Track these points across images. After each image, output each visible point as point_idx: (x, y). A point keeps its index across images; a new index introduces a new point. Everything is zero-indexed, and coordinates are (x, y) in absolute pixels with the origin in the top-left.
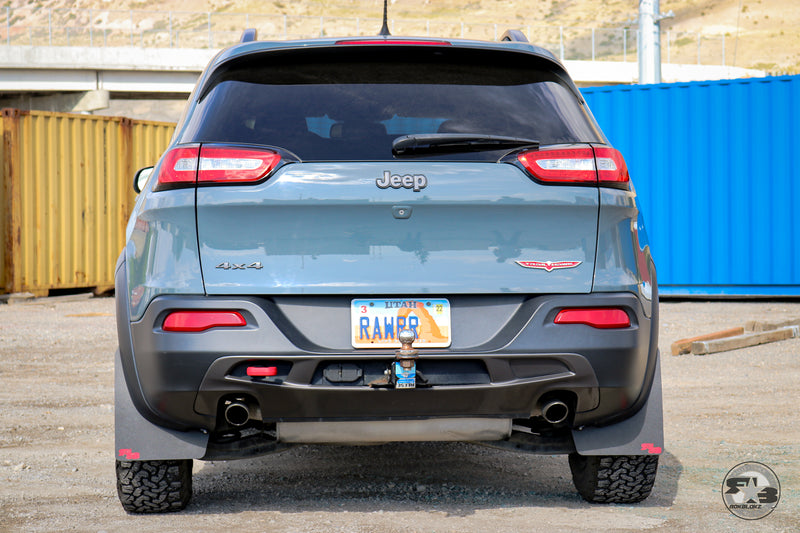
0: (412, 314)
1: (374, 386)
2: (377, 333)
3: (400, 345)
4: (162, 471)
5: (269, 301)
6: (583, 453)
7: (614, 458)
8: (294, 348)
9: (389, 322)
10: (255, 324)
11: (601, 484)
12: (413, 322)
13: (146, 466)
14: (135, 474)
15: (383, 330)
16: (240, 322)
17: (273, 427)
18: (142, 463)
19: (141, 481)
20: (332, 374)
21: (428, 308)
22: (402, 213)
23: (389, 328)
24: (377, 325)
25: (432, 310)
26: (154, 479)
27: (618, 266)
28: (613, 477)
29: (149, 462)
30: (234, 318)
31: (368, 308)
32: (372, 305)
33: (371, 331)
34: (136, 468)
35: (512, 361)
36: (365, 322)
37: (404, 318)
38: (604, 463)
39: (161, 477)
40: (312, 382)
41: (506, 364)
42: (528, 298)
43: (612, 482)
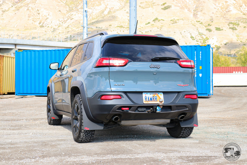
0: (155, 96)
1: (148, 112)
2: (149, 100)
3: (159, 103)
4: (91, 133)
5: (125, 93)
6: (182, 127)
7: (186, 128)
8: (132, 104)
9: (151, 98)
10: (123, 98)
11: (181, 133)
12: (156, 98)
13: (87, 132)
14: (84, 133)
15: (150, 100)
16: (120, 98)
17: (121, 122)
18: (87, 131)
19: (86, 135)
20: (139, 109)
21: (158, 95)
22: (155, 73)
23: (151, 99)
24: (148, 99)
25: (159, 95)
26: (89, 134)
27: (193, 86)
28: (184, 132)
29: (88, 131)
30: (119, 97)
31: (146, 95)
32: (147, 94)
33: (147, 99)
34: (85, 132)
35: (177, 106)
36: (146, 98)
37: (154, 97)
38: (183, 129)
39: (90, 134)
40: (135, 111)
41: (175, 107)
42: (179, 92)
43: (184, 133)
